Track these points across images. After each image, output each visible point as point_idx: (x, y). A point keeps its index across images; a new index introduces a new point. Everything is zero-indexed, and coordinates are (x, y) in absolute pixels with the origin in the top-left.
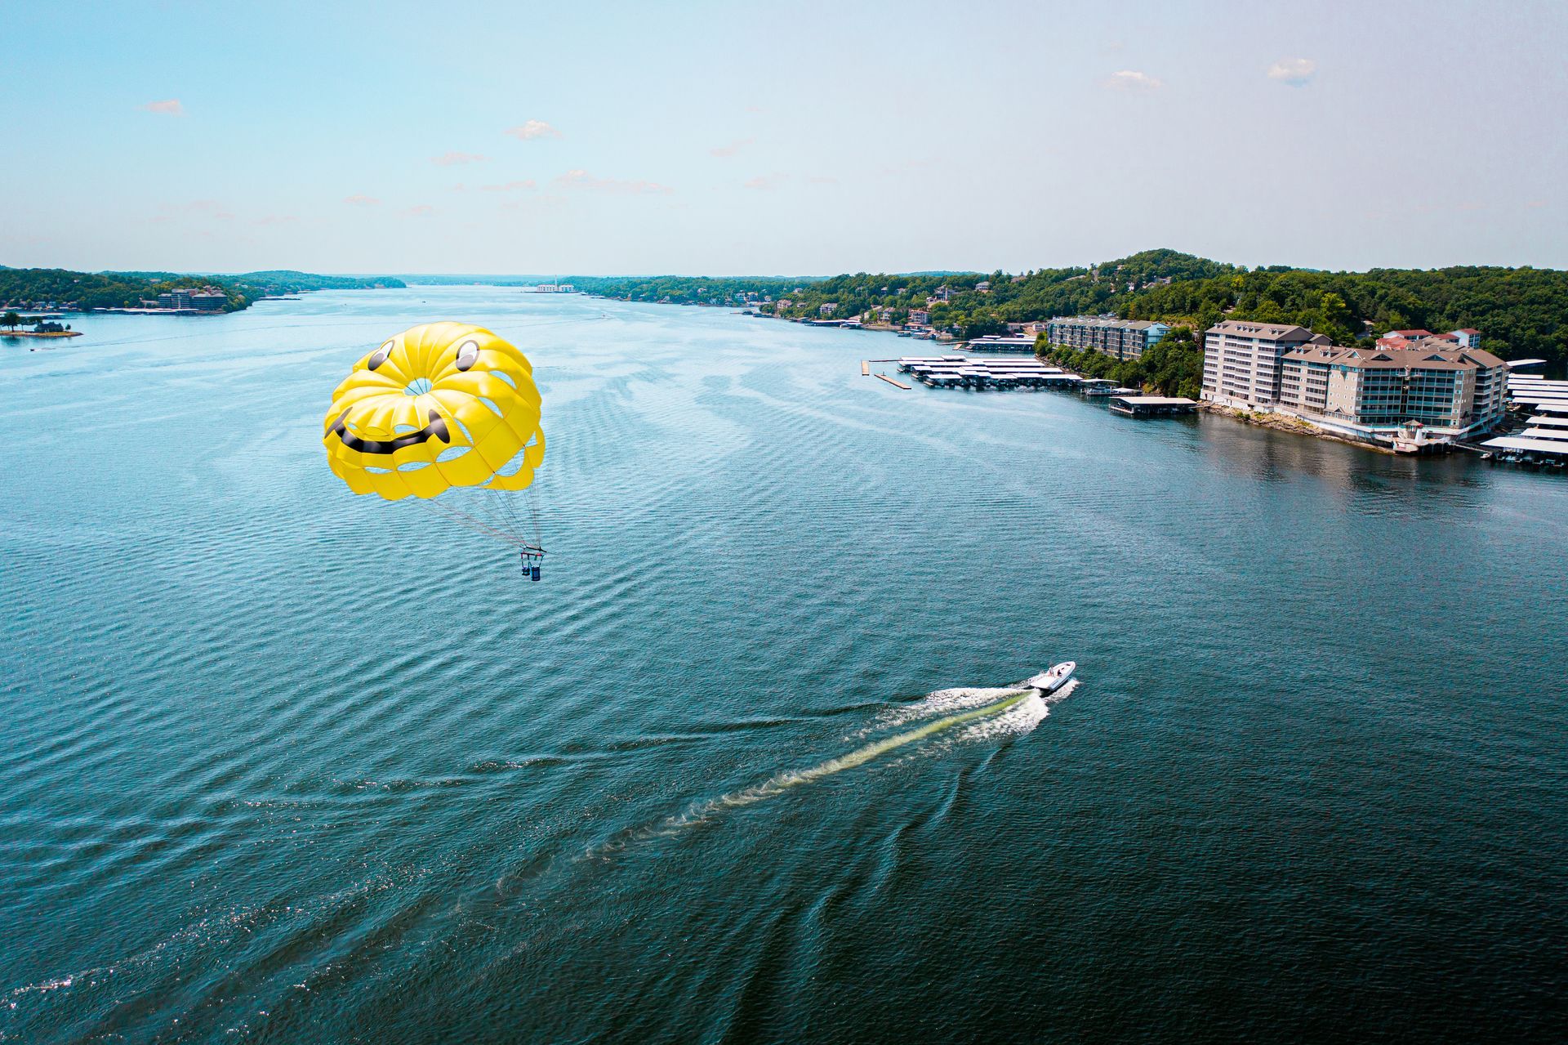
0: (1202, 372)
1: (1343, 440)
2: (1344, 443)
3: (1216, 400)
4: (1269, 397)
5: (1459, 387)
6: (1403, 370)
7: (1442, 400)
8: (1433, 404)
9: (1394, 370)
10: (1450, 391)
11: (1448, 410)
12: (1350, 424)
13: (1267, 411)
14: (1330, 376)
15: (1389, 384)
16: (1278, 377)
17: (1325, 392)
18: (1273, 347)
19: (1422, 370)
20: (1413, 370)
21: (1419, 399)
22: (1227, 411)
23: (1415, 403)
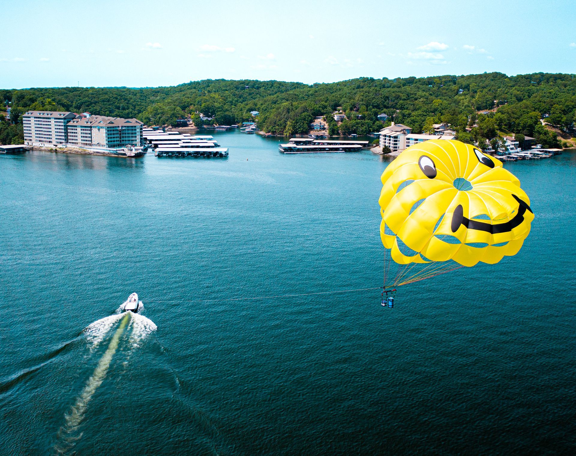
0: (23, 133)
1: (104, 155)
2: (104, 156)
3: (34, 144)
4: (63, 141)
5: (138, 131)
6: (119, 127)
7: (133, 137)
8: (130, 139)
9: (116, 127)
10: (136, 133)
11: (136, 140)
12: (105, 148)
13: (64, 147)
14: (92, 131)
15: (115, 132)
16: (66, 133)
17: (91, 137)
18: (62, 121)
19: (125, 127)
20: (122, 127)
21: (126, 137)
22: (43, 148)
23: (124, 139)
